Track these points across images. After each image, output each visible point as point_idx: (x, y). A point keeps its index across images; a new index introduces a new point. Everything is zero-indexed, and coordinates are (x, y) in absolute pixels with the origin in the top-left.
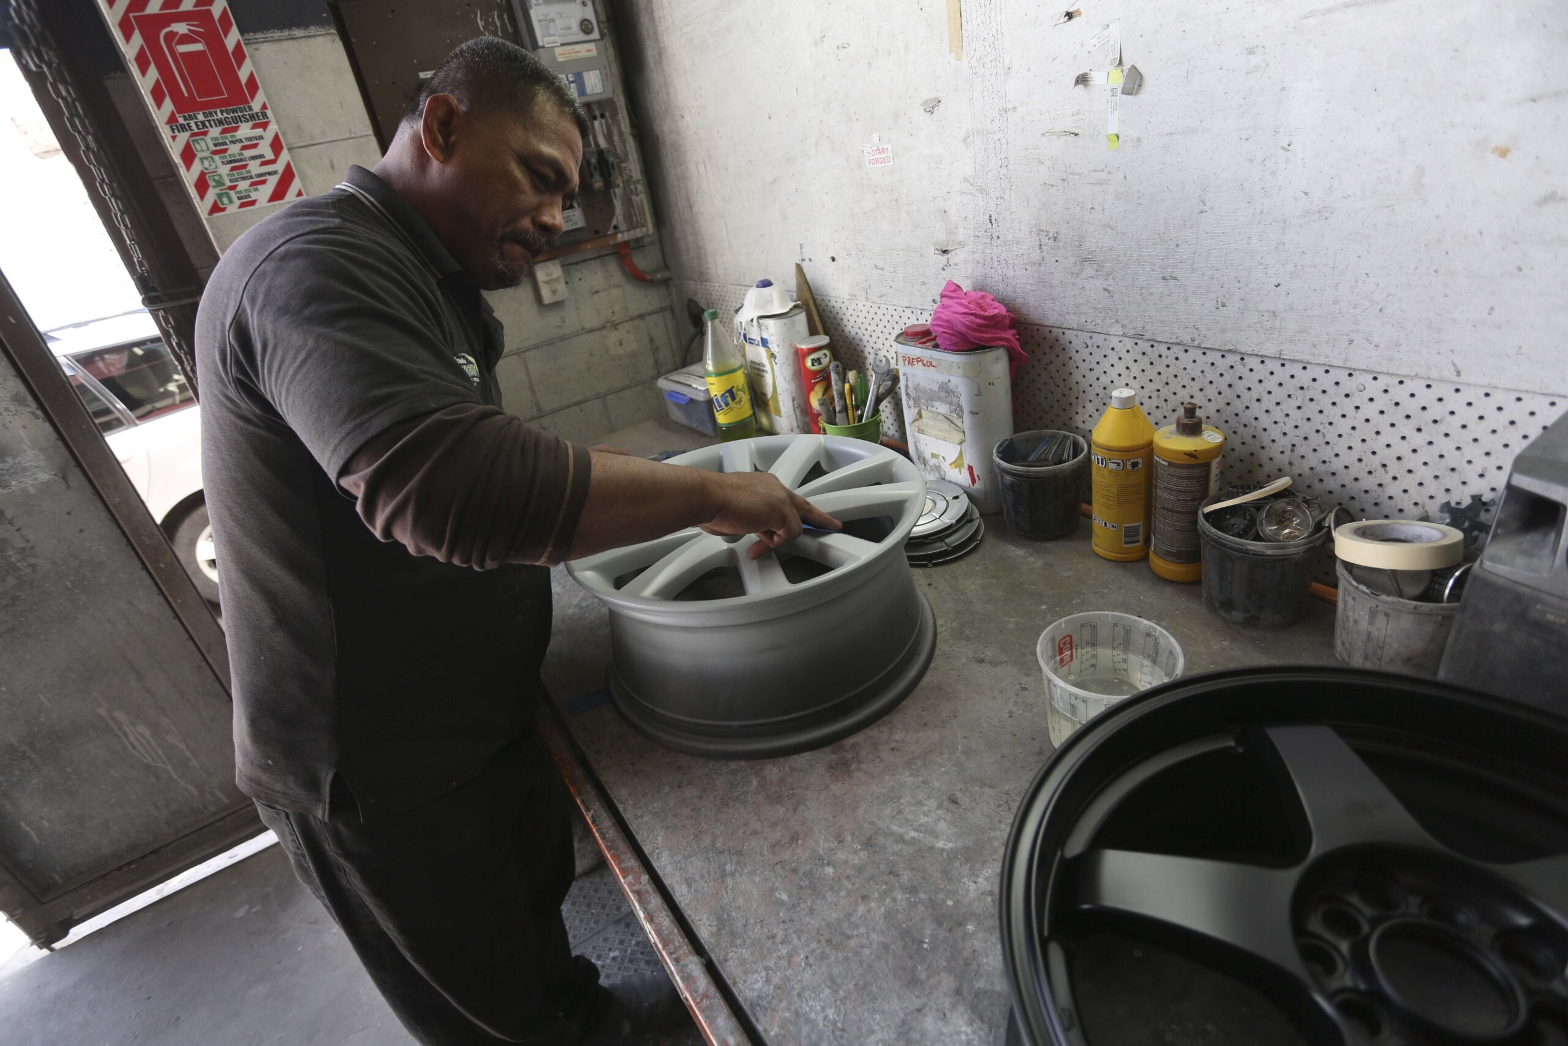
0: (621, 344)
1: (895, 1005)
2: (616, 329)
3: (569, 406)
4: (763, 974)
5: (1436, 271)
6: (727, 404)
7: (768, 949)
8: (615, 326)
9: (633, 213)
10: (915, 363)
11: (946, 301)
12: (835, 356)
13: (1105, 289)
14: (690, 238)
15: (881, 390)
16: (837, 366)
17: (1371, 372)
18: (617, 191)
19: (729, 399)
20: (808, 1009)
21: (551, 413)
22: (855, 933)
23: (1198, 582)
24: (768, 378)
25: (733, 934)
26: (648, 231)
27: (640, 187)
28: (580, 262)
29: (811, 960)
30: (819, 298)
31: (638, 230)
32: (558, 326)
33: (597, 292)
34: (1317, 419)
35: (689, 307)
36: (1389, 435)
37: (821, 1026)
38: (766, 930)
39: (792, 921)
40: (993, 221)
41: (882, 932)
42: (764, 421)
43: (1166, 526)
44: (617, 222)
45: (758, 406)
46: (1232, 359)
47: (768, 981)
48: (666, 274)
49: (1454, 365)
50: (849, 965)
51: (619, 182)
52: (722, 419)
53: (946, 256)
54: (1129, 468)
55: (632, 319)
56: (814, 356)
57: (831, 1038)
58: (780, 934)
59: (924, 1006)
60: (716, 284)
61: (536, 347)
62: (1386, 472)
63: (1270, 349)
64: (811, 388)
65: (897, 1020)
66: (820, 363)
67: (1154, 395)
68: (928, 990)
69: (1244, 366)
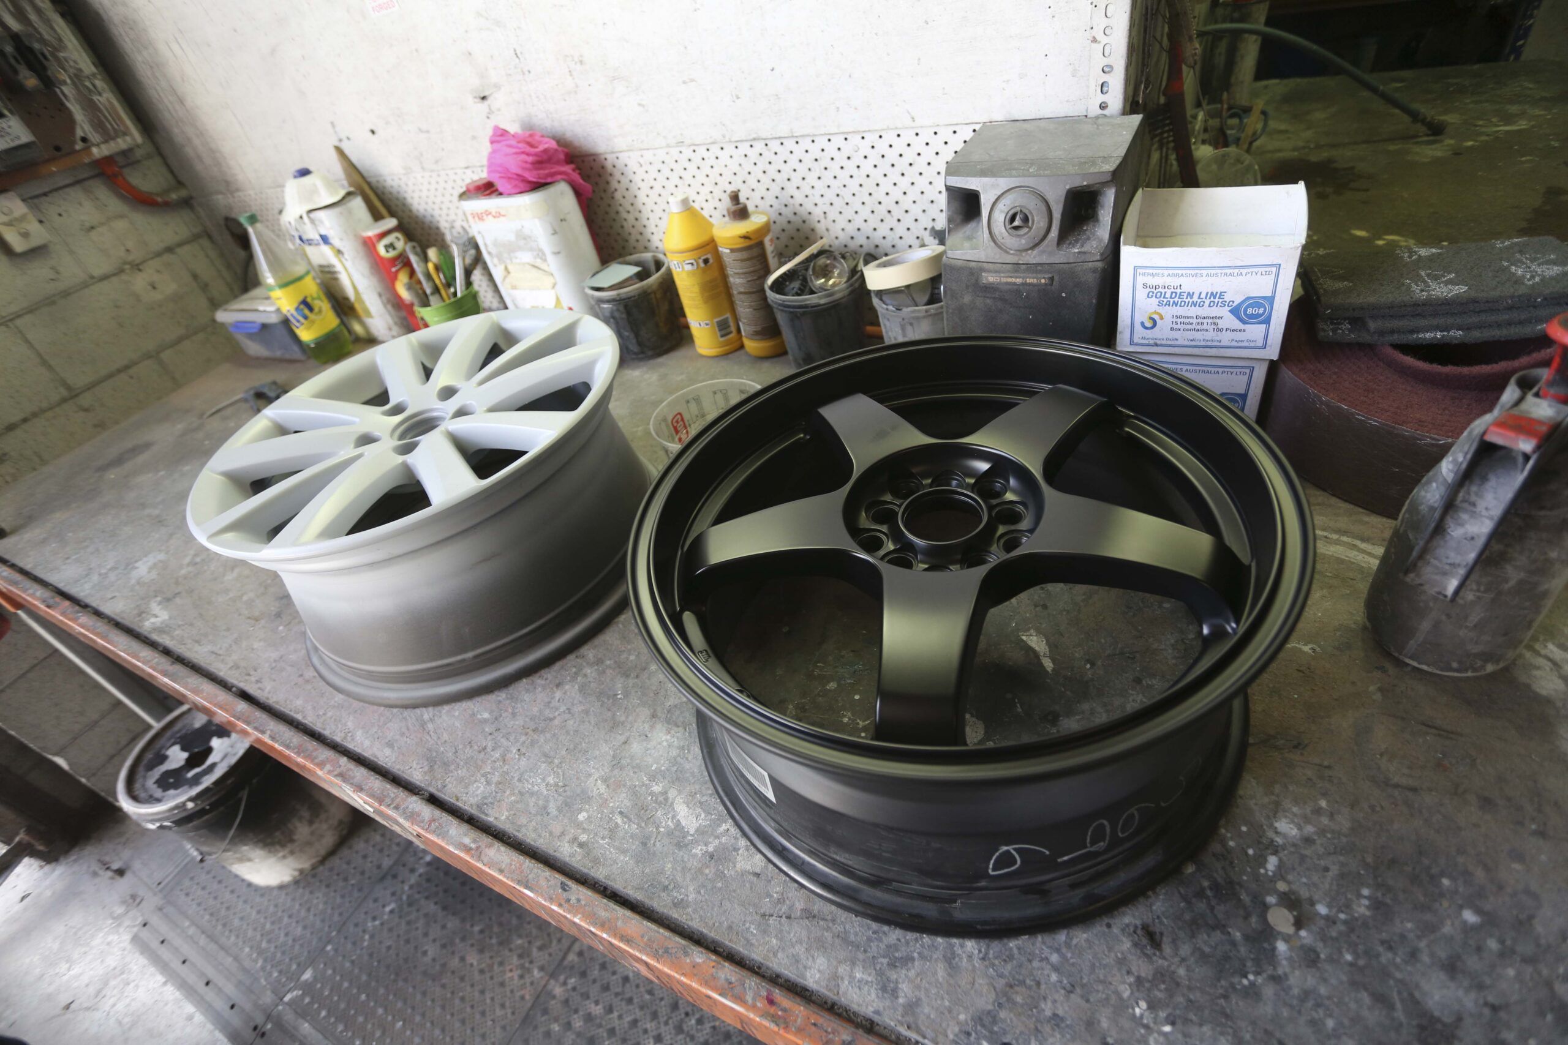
0: (154, 288)
1: (605, 748)
2: (140, 270)
3: (110, 376)
4: (483, 780)
5: (876, 34)
6: (306, 318)
7: (482, 760)
8: (137, 267)
9: (103, 118)
10: (485, 217)
11: (496, 146)
12: (409, 236)
13: (640, 105)
14: (197, 142)
15: (468, 261)
16: (414, 247)
17: (858, 132)
18: (64, 88)
19: (306, 311)
20: (530, 786)
21: (89, 389)
22: (557, 714)
23: (785, 353)
24: (344, 280)
25: (446, 764)
26: (134, 139)
27: (99, 83)
28: (50, 192)
29: (523, 750)
30: (373, 180)
31: (119, 140)
32: (52, 280)
33: (93, 228)
34: (835, 184)
35: (228, 228)
36: (886, 185)
37: (545, 792)
38: (476, 747)
39: (498, 730)
40: (519, 54)
41: (580, 702)
42: (358, 328)
43: (745, 309)
44: (84, 132)
45: (346, 314)
46: (759, 146)
47: (488, 783)
48: (183, 193)
49: (908, 112)
50: (558, 739)
51: (64, 76)
52: (306, 335)
53: (486, 103)
54: (702, 265)
55: (158, 254)
56: (386, 241)
57: (556, 796)
58: (490, 745)
59: (628, 738)
60: (252, 192)
61: (30, 310)
62: (892, 216)
63: (783, 131)
64: (393, 278)
65: (609, 758)
66: (394, 248)
67: (709, 197)
68: (629, 726)
69: (769, 150)
